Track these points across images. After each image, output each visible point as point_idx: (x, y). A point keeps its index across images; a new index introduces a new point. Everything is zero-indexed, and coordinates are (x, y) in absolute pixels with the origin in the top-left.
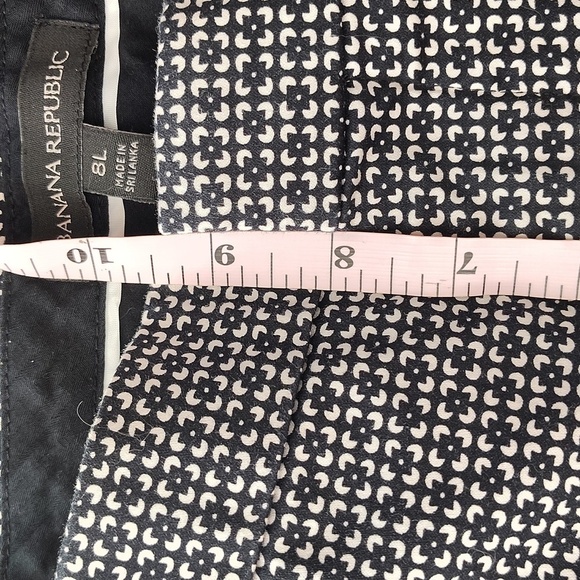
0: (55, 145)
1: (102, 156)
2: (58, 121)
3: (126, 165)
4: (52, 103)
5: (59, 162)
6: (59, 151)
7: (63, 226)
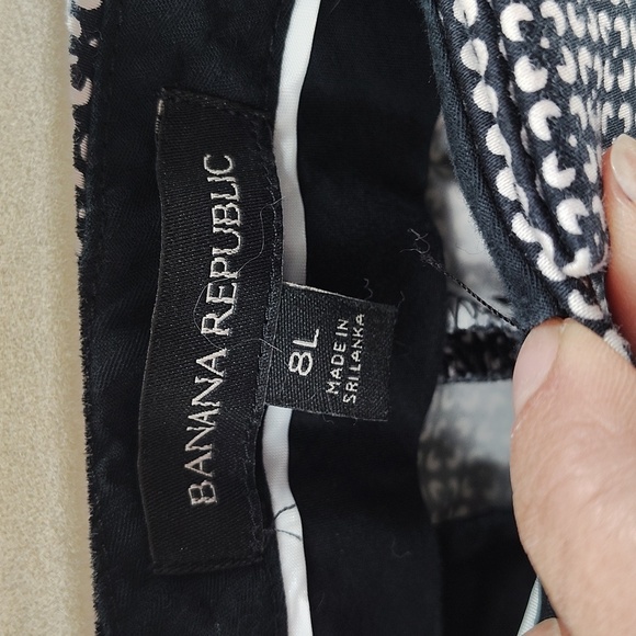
0: (217, 321)
1: (312, 340)
2: (235, 275)
3: (347, 355)
4: (228, 241)
5: (223, 353)
6: (226, 332)
7: (197, 466)
